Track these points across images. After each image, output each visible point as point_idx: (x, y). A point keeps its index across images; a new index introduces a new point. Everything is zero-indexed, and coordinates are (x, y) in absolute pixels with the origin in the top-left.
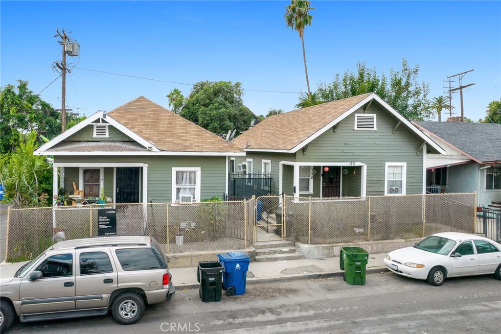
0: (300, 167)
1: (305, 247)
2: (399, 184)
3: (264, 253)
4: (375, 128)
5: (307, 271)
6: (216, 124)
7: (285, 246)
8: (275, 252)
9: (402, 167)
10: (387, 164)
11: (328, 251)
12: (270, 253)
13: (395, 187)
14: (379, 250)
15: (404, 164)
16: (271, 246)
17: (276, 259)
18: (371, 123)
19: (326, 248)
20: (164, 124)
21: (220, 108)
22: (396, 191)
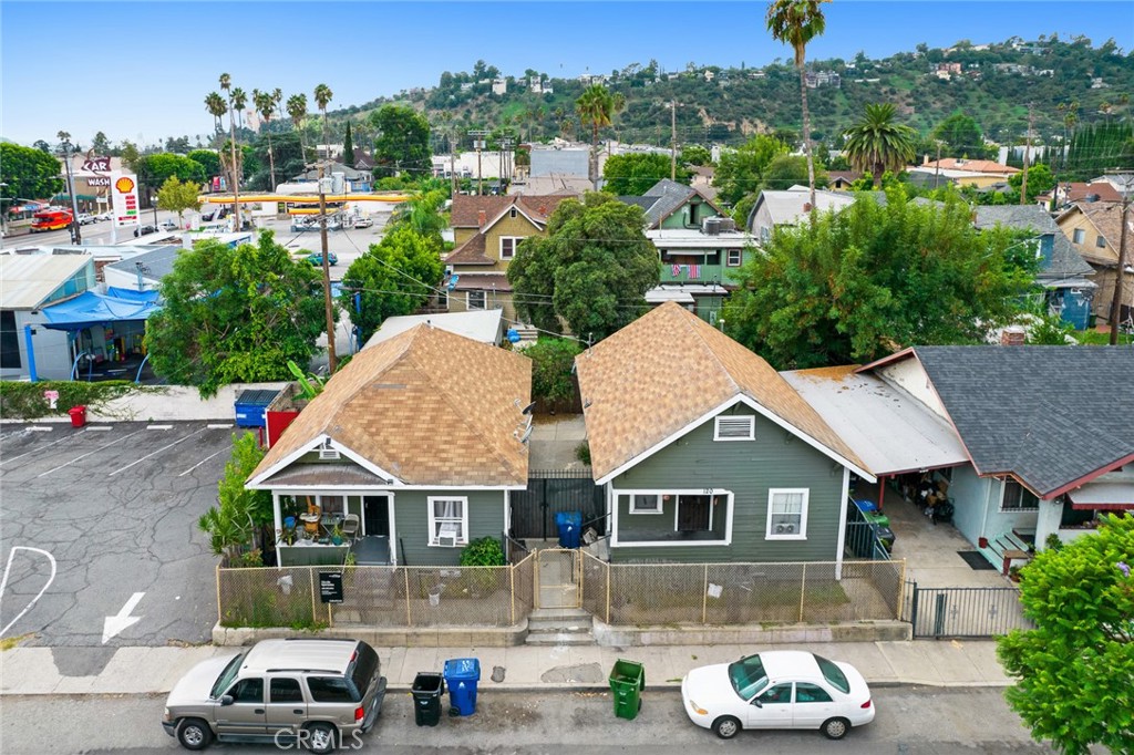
0: (620, 496)
1: (600, 628)
2: (796, 519)
3: (542, 631)
4: (752, 438)
5: (579, 679)
6: (580, 304)
7: (576, 619)
8: (557, 631)
9: (801, 494)
10: (772, 491)
11: (632, 638)
12: (550, 632)
13: (787, 523)
14: (716, 640)
15: (806, 491)
16: (557, 619)
17: (555, 644)
18: (746, 429)
19: (629, 634)
20: (424, 422)
21: (590, 269)
22: (790, 530)
